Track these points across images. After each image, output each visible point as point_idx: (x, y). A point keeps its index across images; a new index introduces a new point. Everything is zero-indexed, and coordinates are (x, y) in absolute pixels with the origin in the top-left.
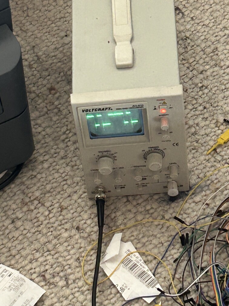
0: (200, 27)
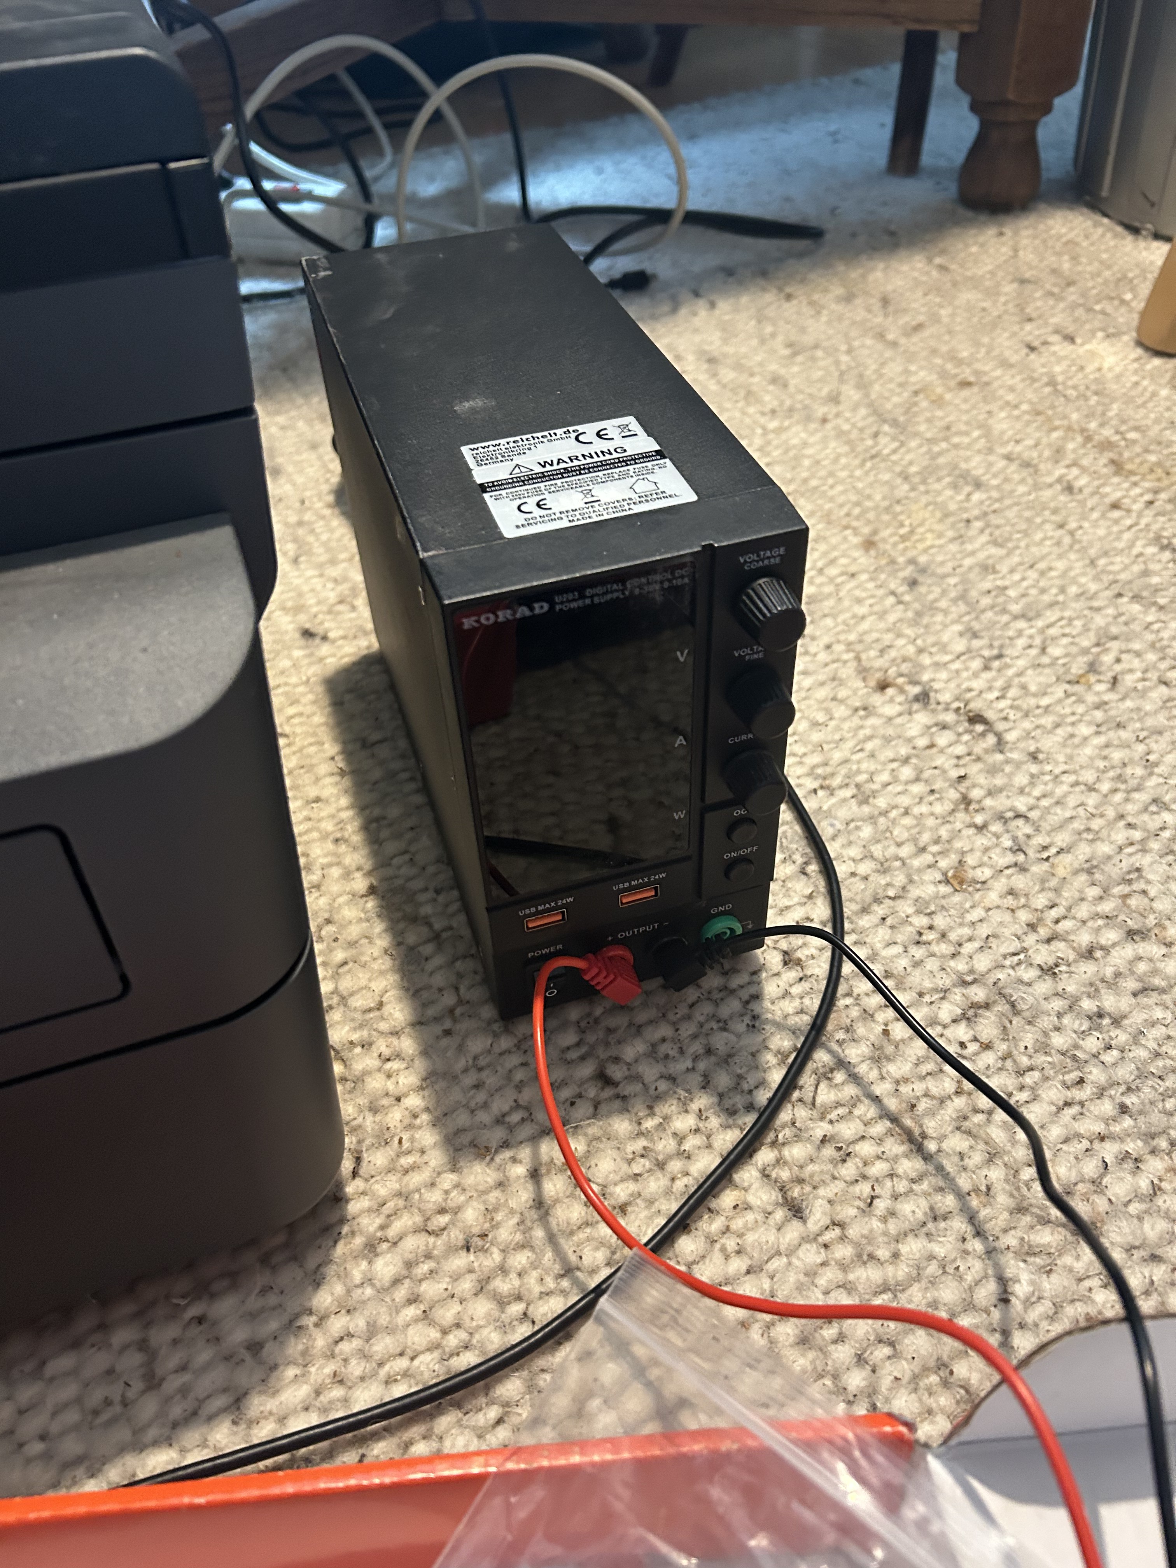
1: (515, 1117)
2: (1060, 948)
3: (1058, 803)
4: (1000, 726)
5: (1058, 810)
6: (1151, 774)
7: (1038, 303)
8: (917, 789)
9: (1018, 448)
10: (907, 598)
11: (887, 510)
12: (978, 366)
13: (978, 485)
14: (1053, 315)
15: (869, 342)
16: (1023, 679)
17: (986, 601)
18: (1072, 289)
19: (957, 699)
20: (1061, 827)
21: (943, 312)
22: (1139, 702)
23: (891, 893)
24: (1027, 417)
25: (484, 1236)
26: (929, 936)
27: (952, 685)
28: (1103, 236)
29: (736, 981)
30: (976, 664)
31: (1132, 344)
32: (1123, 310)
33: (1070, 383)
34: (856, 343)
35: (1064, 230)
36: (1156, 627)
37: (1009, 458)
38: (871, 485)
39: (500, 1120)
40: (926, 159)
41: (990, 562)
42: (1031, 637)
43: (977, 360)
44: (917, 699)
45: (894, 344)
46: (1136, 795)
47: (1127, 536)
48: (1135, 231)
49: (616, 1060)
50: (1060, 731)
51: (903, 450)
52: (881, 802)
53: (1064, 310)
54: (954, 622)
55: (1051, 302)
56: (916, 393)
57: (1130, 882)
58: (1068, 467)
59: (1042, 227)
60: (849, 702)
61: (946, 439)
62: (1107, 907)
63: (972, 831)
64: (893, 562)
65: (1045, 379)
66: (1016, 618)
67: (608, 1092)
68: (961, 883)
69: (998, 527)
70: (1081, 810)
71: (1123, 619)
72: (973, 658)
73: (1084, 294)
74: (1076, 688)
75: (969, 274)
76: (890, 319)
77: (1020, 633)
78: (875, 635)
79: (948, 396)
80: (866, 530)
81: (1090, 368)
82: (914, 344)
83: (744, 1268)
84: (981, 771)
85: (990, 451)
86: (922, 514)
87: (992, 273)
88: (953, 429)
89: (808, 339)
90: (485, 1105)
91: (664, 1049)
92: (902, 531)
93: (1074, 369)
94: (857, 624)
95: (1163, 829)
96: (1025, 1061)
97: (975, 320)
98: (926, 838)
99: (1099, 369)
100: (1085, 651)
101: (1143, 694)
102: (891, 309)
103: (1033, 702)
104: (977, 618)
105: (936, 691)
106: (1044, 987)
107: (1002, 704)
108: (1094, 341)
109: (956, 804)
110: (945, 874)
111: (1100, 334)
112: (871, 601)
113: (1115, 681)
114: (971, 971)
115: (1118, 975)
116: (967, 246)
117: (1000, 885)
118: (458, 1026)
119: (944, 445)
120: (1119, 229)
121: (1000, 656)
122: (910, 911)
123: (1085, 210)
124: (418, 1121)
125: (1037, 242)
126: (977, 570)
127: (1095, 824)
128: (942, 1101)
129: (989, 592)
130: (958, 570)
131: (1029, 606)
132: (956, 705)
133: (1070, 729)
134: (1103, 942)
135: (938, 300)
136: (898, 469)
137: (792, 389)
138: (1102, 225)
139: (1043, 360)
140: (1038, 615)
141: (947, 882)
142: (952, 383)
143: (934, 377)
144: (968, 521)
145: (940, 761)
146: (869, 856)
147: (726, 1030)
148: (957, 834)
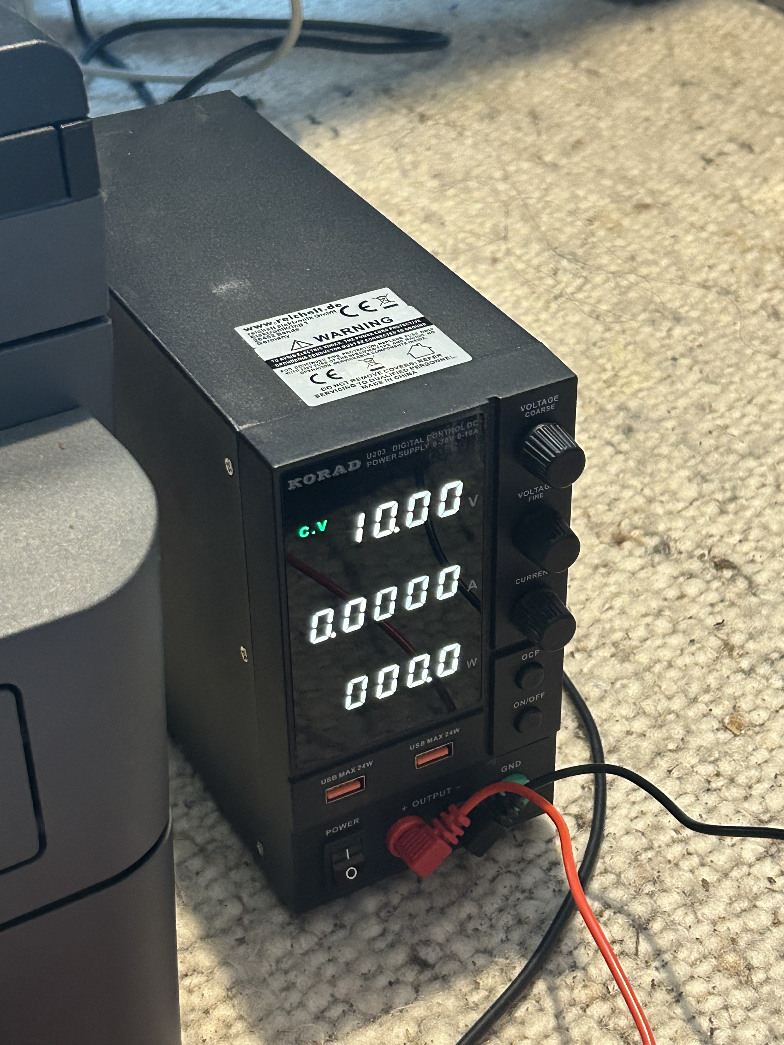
1: (335, 1012)
4: (748, 569)
7: (705, 108)
8: (676, 641)
9: (713, 275)
10: (625, 447)
12: (650, 185)
13: (678, 319)
14: (724, 121)
15: (526, 165)
16: (763, 520)
17: (709, 442)
18: (739, 90)
19: (699, 546)
21: (602, 125)
23: (671, 746)
24: (716, 239)
26: (718, 783)
27: (691, 533)
28: (763, 26)
29: (531, 852)
30: (711, 509)
33: (756, 197)
34: (511, 168)
35: (719, 22)
37: (705, 286)
38: (561, 329)
39: (319, 1017)
41: (706, 400)
42: (763, 475)
43: (651, 179)
44: (656, 550)
45: (554, 166)
49: (427, 943)
51: (588, 286)
52: (643, 658)
53: (735, 114)
54: (679, 468)
55: (719, 107)
56: (590, 221)
58: (770, 290)
59: (694, 19)
61: (633, 271)
63: (740, 676)
64: (601, 410)
65: (729, 196)
66: (743, 457)
67: (428, 974)
68: (739, 727)
69: (706, 363)
72: (707, 503)
73: (754, 96)
75: (622, 78)
76: (544, 137)
77: (751, 473)
78: (600, 489)
79: (626, 222)
81: (774, 179)
82: (577, 164)
84: (738, 616)
85: (683, 279)
86: (622, 356)
87: (648, 76)
88: (639, 259)
89: (456, 168)
90: (301, 1005)
91: (471, 926)
92: (605, 376)
93: (757, 181)
97: (640, 130)
98: (694, 688)
102: (543, 125)
103: (777, 541)
104: (703, 461)
105: (676, 541)
107: (745, 547)
108: (774, 148)
109: (719, 651)
110: (722, 722)
114: (766, 811)
116: (614, 45)
117: (779, 726)
118: (252, 933)
119: (632, 278)
121: (734, 499)
122: (694, 761)
124: (233, 1031)
125: (692, 36)
126: (692, 411)
128: (762, 933)
129: (710, 432)
130: (673, 413)
131: (755, 443)
132: (699, 552)
135: (593, 111)
136: (587, 309)
137: (451, 228)
139: (722, 173)
140: (767, 452)
141: (726, 728)
142: (628, 207)
143: (607, 200)
144: (674, 359)
145: (693, 611)
146: (641, 713)
147: (532, 898)
148: (724, 682)
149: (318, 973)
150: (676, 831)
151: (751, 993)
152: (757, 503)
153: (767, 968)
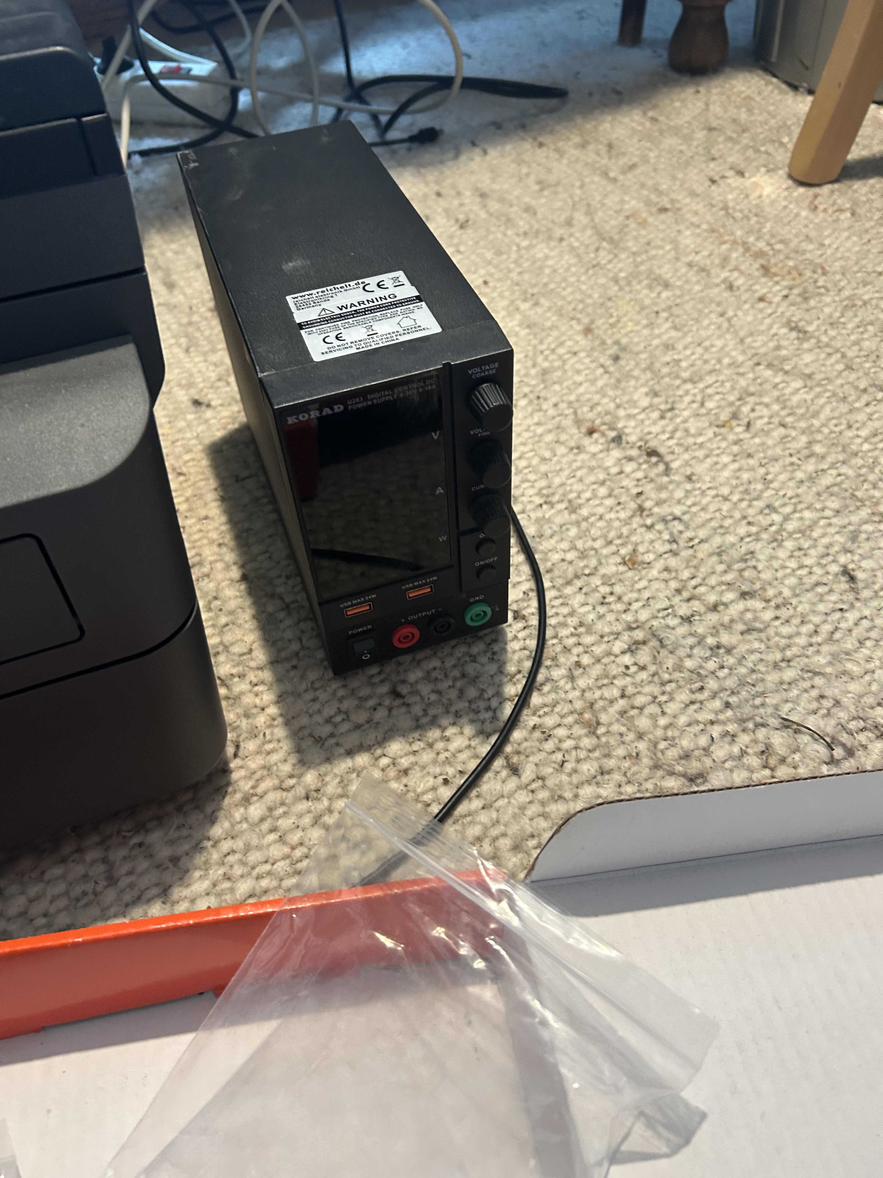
0: (708, 499)
1: (338, 719)
2: (696, 605)
3: (703, 509)
4: (668, 458)
5: (702, 514)
6: (768, 488)
7: (720, 146)
8: (609, 502)
9: (698, 258)
10: (612, 369)
11: (602, 305)
12: (673, 196)
13: (667, 285)
14: (730, 155)
15: (596, 179)
16: (686, 425)
17: (665, 370)
18: (746, 135)
19: (641, 439)
20: (703, 525)
21: (652, 154)
22: (765, 439)
23: (587, 571)
24: (706, 234)
25: (317, 791)
26: (610, 599)
27: (638, 430)
28: (772, 92)
30: (655, 415)
31: (785, 176)
32: (781, 150)
33: (738, 207)
34: (587, 180)
35: (744, 89)
36: (781, 386)
37: (690, 265)
38: (592, 287)
39: (328, 721)
40: (647, 33)
41: (671, 342)
42: (695, 395)
43: (674, 191)
44: (613, 440)
45: (615, 180)
46: (755, 503)
47: (768, 321)
48: (794, 88)
49: (404, 682)
50: (708, 460)
51: (616, 261)
52: (584, 512)
53: (738, 151)
54: (642, 385)
55: (730, 145)
56: (627, 218)
57: (746, 561)
58: (731, 271)
59: (727, 86)
60: (568, 444)
61: (646, 252)
62: (729, 577)
63: (643, 530)
64: (603, 343)
65: (721, 205)
66: (685, 381)
67: (398, 702)
68: (634, 563)
69: (678, 316)
70: (718, 514)
71: (759, 381)
72: (653, 411)
73: (754, 139)
74: (723, 430)
75: (672, 124)
76: (613, 161)
77: (687, 392)
78: (588, 396)
79: (650, 220)
80: (586, 321)
81: (754, 195)
82: (629, 180)
83: (481, 805)
84: (652, 489)
86: (626, 308)
87: (689, 123)
88: (652, 244)
89: (552, 178)
90: (319, 712)
91: (434, 674)
92: (612, 321)
93: (742, 196)
94: (576, 388)
95: (771, 525)
96: (666, 676)
97: (675, 159)
98: (612, 535)
99: (760, 197)
100: (731, 404)
101: (767, 433)
102: (614, 152)
103: (691, 440)
104: (659, 382)
105: (627, 435)
106: (682, 630)
107: (671, 443)
108: (758, 175)
109: (635, 511)
110: (623, 558)
111: (763, 170)
112: (587, 372)
113: (748, 425)
114: (636, 621)
115: (732, 621)
116: (672, 101)
117: (659, 565)
118: (301, 663)
119: (644, 257)
120: (784, 86)
121: (672, 409)
122: (599, 583)
123: (760, 72)
124: (275, 723)
125: (723, 98)
126: (661, 348)
127: (727, 522)
128: (612, 702)
129: (668, 363)
130: (649, 348)
131: (695, 373)
132: (639, 444)
133: (715, 459)
134: (724, 600)
135: (648, 145)
136: (611, 275)
137: (539, 216)
138: (772, 83)
139: (721, 190)
140: (701, 379)
141: (624, 563)
142: (654, 210)
143: (641, 205)
144: (657, 313)
145: (626, 483)
146: (574, 548)
147: (475, 661)
148: (633, 531)
149: (334, 693)
150: (575, 628)
151: (594, 741)
152: (686, 413)
153: (610, 724)
